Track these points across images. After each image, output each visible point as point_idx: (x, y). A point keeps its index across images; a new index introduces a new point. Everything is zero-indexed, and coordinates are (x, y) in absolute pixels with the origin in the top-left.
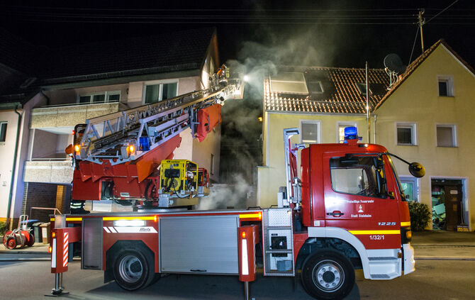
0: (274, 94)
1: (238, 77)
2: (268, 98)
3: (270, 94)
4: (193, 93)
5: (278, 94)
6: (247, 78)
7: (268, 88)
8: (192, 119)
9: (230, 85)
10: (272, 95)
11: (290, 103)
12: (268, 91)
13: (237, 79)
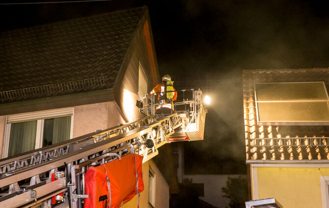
0: (266, 127)
1: (191, 98)
2: (253, 136)
3: (257, 127)
4: (94, 134)
5: (274, 127)
6: (208, 100)
7: (252, 117)
8: (73, 188)
9: (176, 115)
10: (261, 129)
11: (289, 143)
12: (252, 123)
13: (191, 103)
